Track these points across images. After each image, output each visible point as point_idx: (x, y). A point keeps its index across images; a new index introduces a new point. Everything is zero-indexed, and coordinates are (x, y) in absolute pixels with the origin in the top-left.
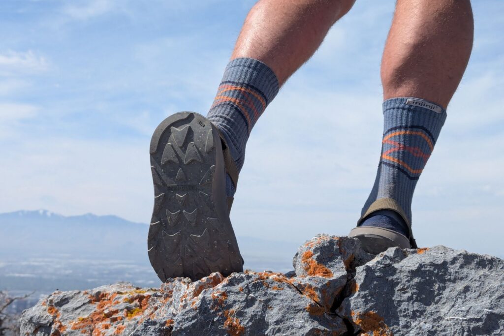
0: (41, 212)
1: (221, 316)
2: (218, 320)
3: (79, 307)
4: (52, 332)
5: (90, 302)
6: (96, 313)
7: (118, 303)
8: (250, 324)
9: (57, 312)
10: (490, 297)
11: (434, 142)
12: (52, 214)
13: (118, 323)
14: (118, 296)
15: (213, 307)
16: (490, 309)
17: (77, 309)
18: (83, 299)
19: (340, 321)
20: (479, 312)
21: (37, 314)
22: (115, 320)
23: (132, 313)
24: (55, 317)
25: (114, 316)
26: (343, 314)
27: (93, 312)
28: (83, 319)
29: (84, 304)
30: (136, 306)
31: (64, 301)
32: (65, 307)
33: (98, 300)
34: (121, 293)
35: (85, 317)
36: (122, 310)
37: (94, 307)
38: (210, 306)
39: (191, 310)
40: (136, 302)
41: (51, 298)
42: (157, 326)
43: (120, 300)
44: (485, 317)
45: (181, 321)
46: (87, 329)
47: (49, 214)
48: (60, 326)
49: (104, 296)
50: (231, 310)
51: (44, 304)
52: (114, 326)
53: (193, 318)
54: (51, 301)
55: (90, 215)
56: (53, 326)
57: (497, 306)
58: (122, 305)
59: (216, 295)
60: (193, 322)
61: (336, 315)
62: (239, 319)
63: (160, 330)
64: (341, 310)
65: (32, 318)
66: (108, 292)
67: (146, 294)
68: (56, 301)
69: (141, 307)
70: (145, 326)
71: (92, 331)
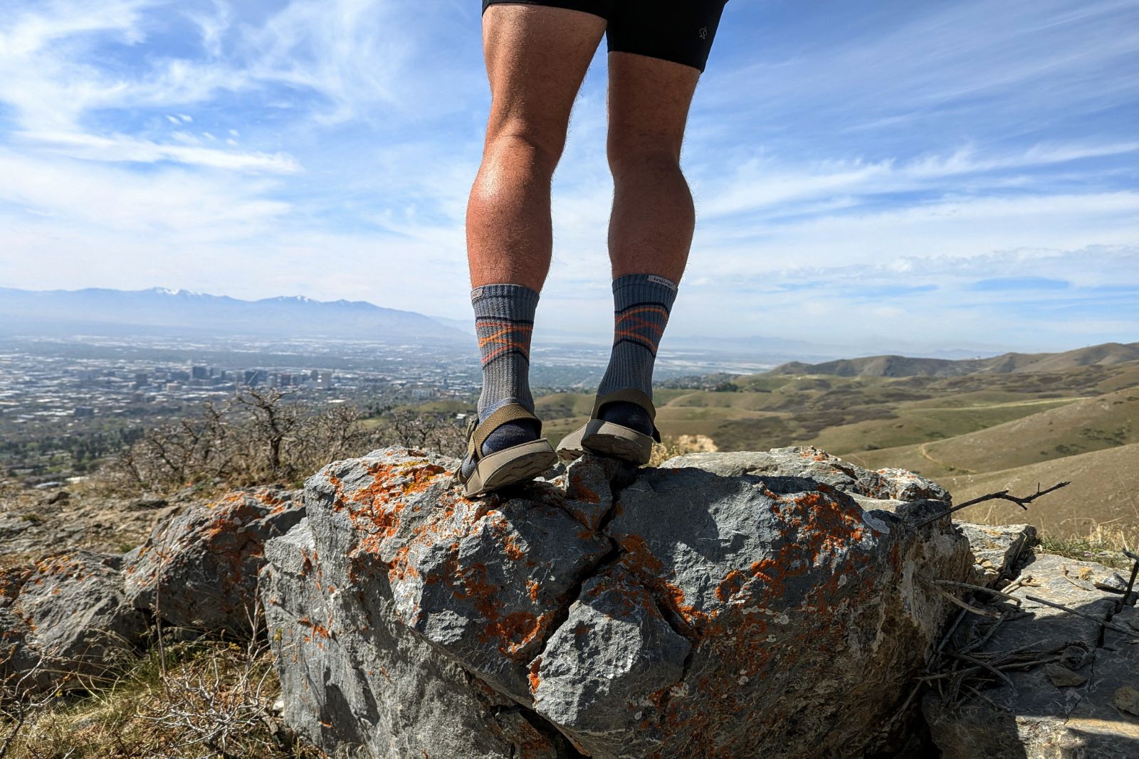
0: (299, 298)
1: (502, 542)
2: (499, 546)
3: (359, 479)
4: (335, 501)
5: (368, 474)
6: (374, 485)
7: (394, 475)
8: (528, 550)
9: (339, 482)
10: (737, 519)
11: (668, 313)
12: (309, 300)
13: (396, 499)
14: (394, 469)
15: (494, 535)
16: (737, 530)
17: (357, 480)
18: (362, 471)
19: (606, 540)
20: (727, 533)
21: (320, 484)
22: (392, 495)
23: (408, 488)
24: (337, 487)
25: (392, 491)
26: (609, 534)
27: (371, 483)
28: (364, 491)
29: (363, 476)
30: (411, 480)
31: (345, 472)
32: (346, 478)
33: (375, 471)
34: (397, 465)
35: (365, 488)
36: (399, 485)
37: (373, 479)
38: (491, 534)
39: (474, 538)
40: (410, 476)
41: (331, 470)
42: (443, 552)
43: (396, 473)
44: (732, 538)
45: (466, 549)
46: (368, 500)
47: (306, 300)
48: (343, 496)
49: (381, 467)
50: (511, 536)
51: (326, 474)
52: (393, 501)
53: (477, 546)
54: (333, 472)
55: (343, 300)
56: (336, 495)
57: (743, 527)
58: (398, 480)
59: (497, 523)
60: (477, 549)
61: (602, 534)
62: (519, 545)
63: (447, 555)
64: (607, 530)
65: (316, 487)
66: (384, 463)
67: (418, 467)
68: (337, 472)
69: (415, 480)
70: (433, 552)
71: (372, 502)
